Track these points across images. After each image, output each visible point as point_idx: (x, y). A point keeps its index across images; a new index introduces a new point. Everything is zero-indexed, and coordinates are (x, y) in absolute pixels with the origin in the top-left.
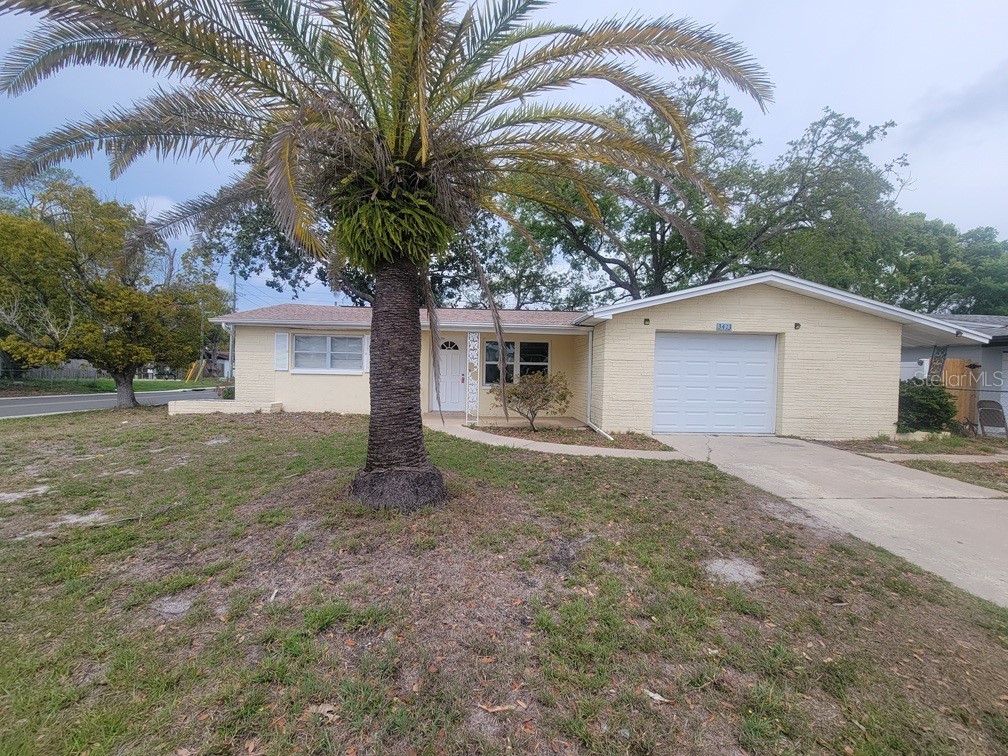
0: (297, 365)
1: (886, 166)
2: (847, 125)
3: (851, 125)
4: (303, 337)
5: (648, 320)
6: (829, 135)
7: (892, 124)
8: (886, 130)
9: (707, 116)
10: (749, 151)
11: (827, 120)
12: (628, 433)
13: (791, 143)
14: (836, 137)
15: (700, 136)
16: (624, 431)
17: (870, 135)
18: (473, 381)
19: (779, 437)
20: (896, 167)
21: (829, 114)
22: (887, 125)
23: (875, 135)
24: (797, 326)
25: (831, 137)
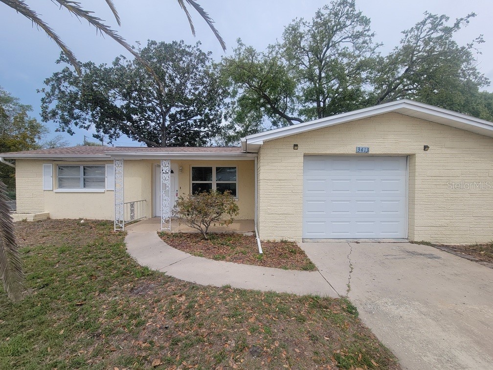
0: (60, 186)
1: (468, 45)
2: (440, 21)
3: (443, 20)
4: (64, 167)
5: (297, 145)
6: (428, 30)
7: (473, 15)
8: (469, 19)
9: (348, 23)
10: (375, 51)
11: (426, 20)
12: (282, 242)
13: (404, 32)
14: (432, 31)
15: (344, 39)
16: (278, 240)
17: (457, 25)
18: (166, 198)
19: (412, 242)
20: (476, 45)
21: (428, 15)
22: (469, 16)
23: (460, 25)
24: (426, 148)
25: (429, 31)
